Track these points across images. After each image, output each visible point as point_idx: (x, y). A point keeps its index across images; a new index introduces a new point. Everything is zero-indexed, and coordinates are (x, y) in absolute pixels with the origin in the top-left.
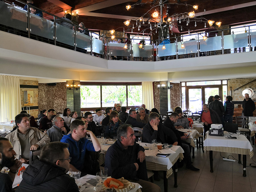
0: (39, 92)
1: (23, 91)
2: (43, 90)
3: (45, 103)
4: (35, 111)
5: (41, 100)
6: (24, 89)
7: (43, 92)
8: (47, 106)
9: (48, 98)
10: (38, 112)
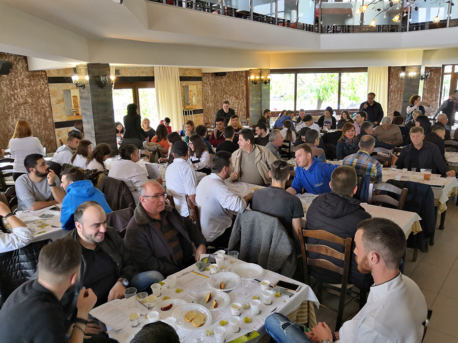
0: (203, 86)
1: (183, 86)
2: (208, 83)
3: (211, 104)
4: (199, 117)
5: (206, 100)
6: (185, 83)
7: (209, 86)
8: (214, 109)
9: (215, 96)
10: (202, 118)
